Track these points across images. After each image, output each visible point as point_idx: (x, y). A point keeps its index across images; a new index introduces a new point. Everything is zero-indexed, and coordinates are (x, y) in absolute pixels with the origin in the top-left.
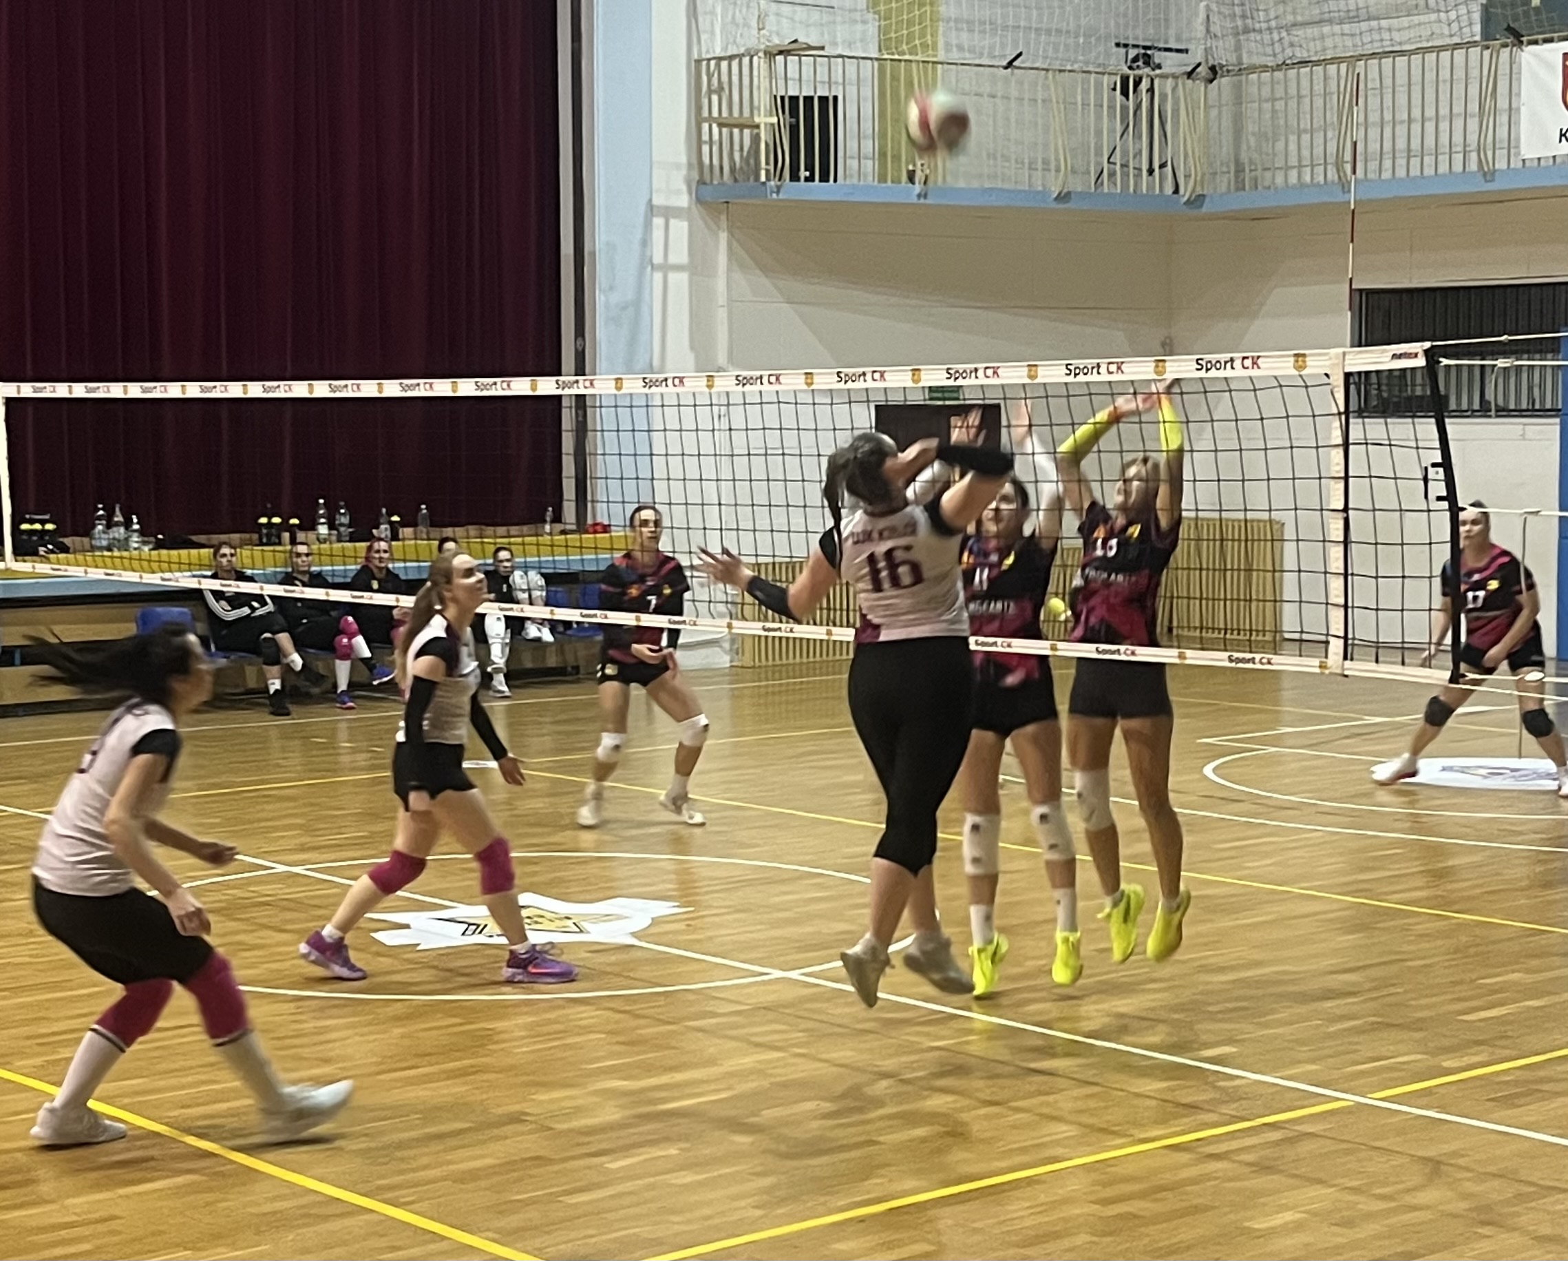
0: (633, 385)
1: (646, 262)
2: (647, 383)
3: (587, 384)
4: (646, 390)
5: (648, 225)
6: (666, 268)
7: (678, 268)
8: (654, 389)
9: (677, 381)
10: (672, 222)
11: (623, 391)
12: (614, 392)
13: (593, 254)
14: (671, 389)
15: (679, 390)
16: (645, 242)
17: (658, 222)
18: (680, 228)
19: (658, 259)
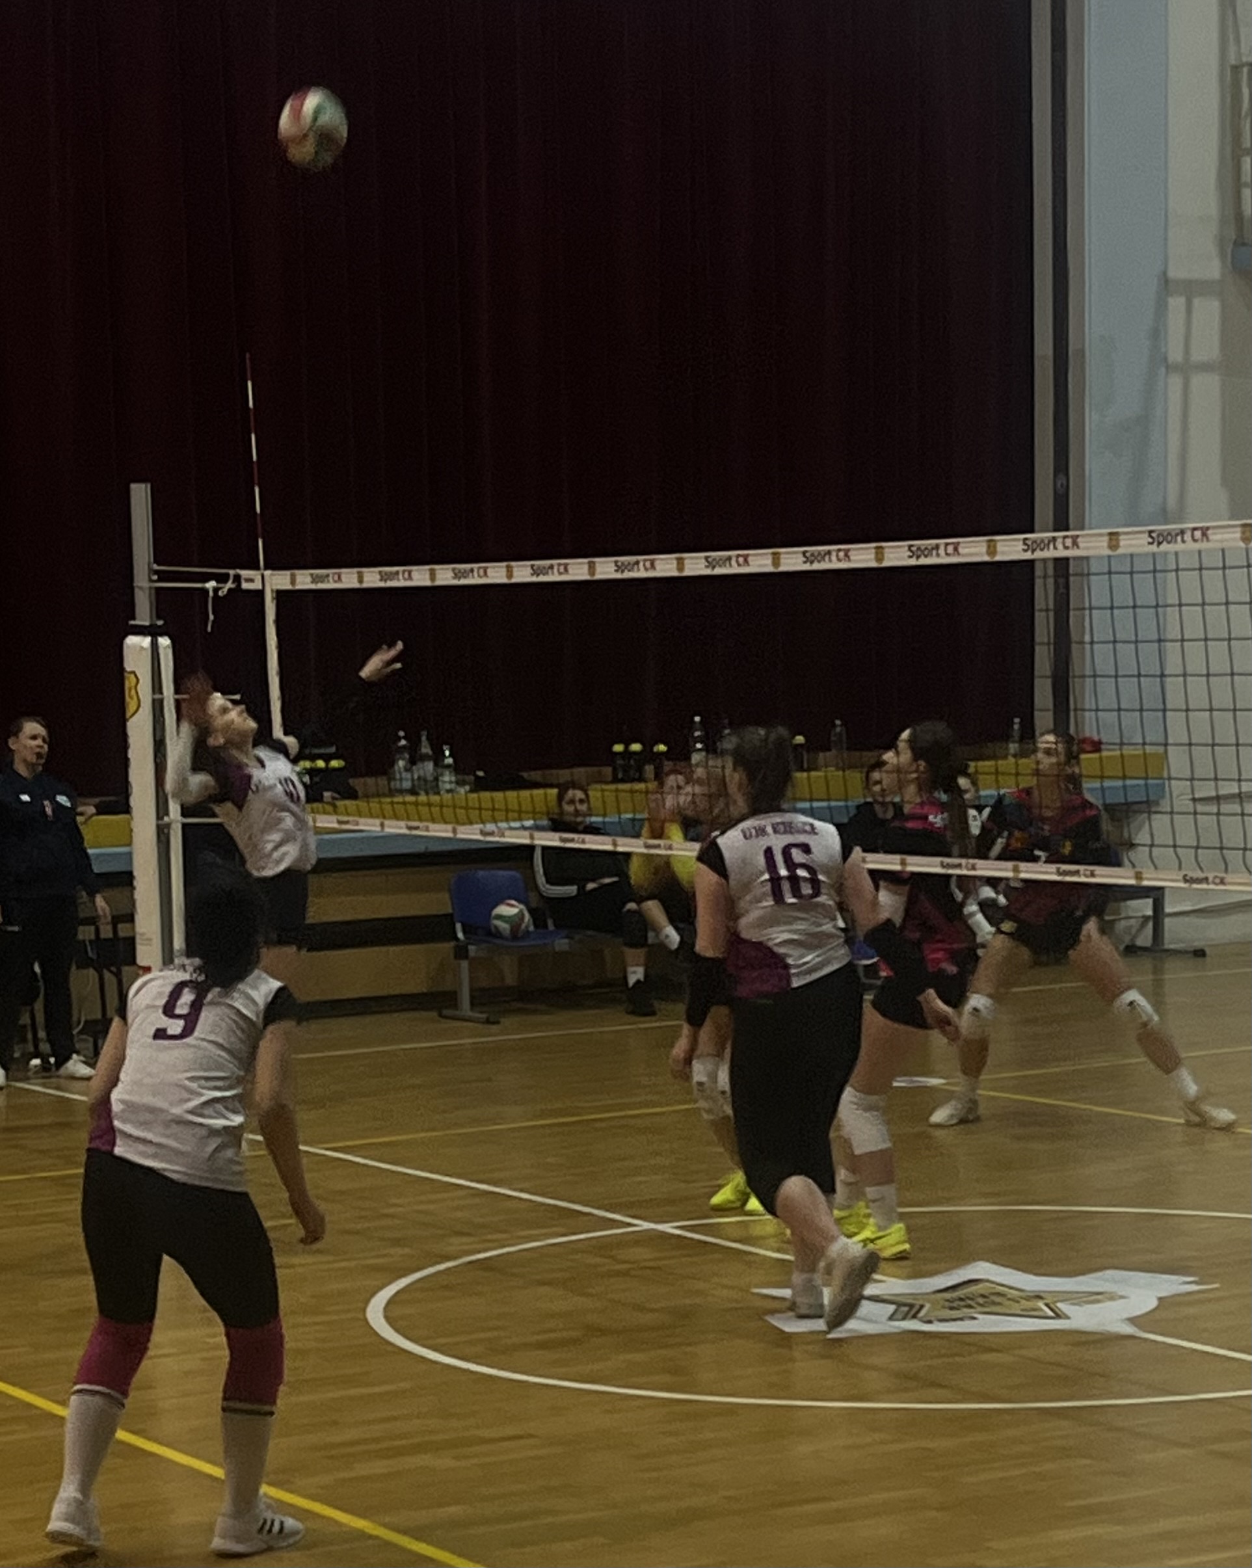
0: (1135, 542)
1: (1158, 361)
2: (1158, 539)
3: (1069, 542)
4: (1154, 548)
5: (1161, 308)
6: (1186, 369)
7: (1206, 367)
8: (1165, 547)
9: (1198, 534)
10: (1196, 302)
11: (1120, 551)
12: (1108, 552)
13: (1081, 352)
14: (1191, 545)
15: (1203, 545)
16: (1157, 334)
17: (1176, 303)
18: (1208, 311)
19: (1175, 354)
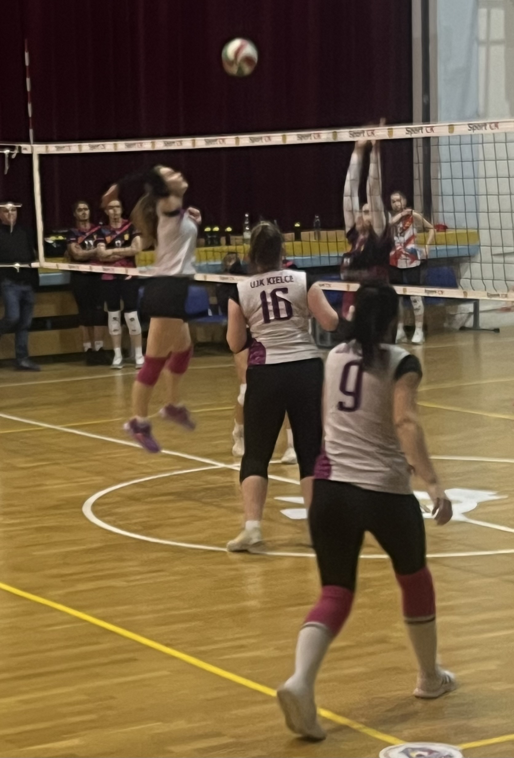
0: (462, 129)
1: (474, 40)
2: (473, 127)
4: (471, 132)
5: (475, 14)
6: (488, 43)
7: (497, 42)
8: (477, 132)
9: (493, 125)
10: (493, 10)
11: (454, 134)
12: (448, 134)
13: (436, 36)
14: (489, 131)
15: (496, 131)
16: (474, 25)
17: (483, 11)
18: (499, 14)
19: (482, 36)
